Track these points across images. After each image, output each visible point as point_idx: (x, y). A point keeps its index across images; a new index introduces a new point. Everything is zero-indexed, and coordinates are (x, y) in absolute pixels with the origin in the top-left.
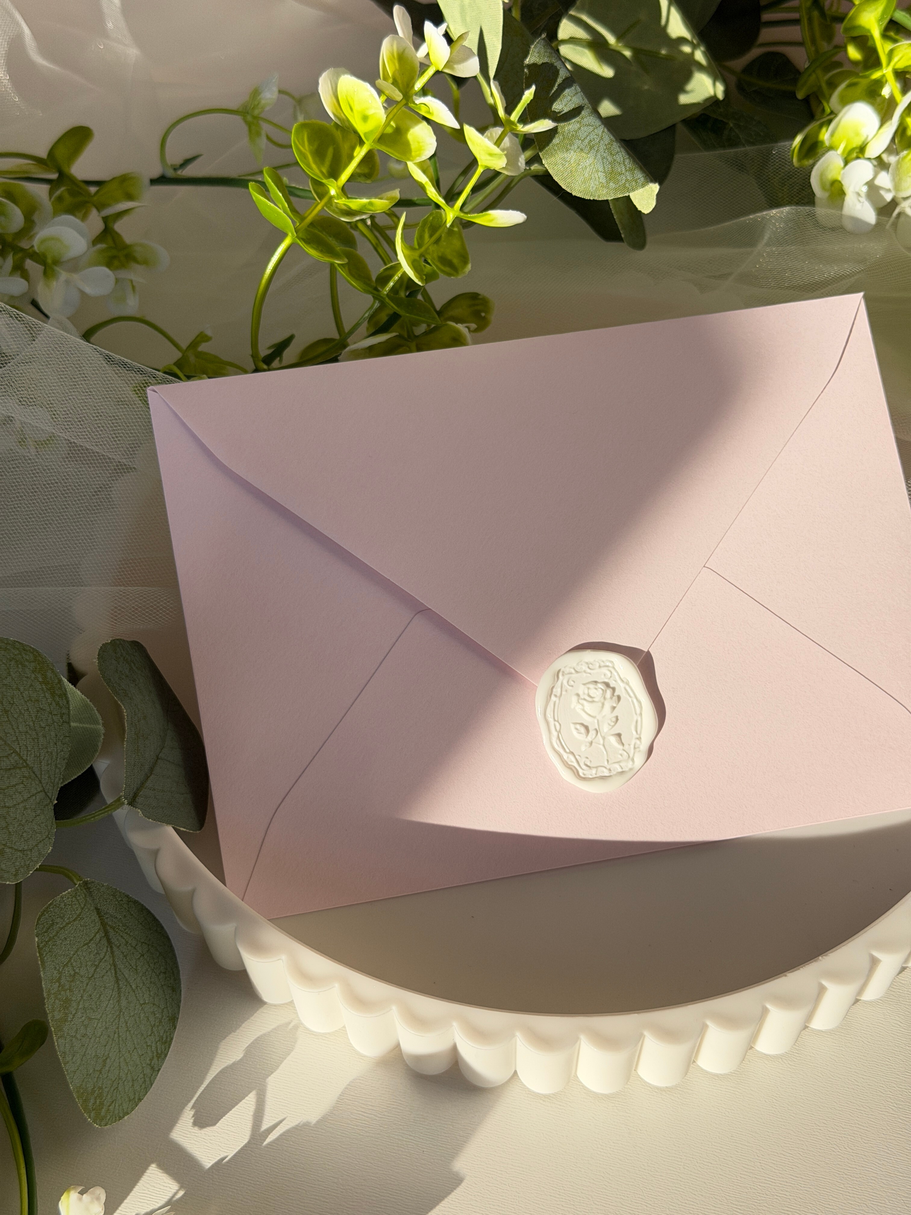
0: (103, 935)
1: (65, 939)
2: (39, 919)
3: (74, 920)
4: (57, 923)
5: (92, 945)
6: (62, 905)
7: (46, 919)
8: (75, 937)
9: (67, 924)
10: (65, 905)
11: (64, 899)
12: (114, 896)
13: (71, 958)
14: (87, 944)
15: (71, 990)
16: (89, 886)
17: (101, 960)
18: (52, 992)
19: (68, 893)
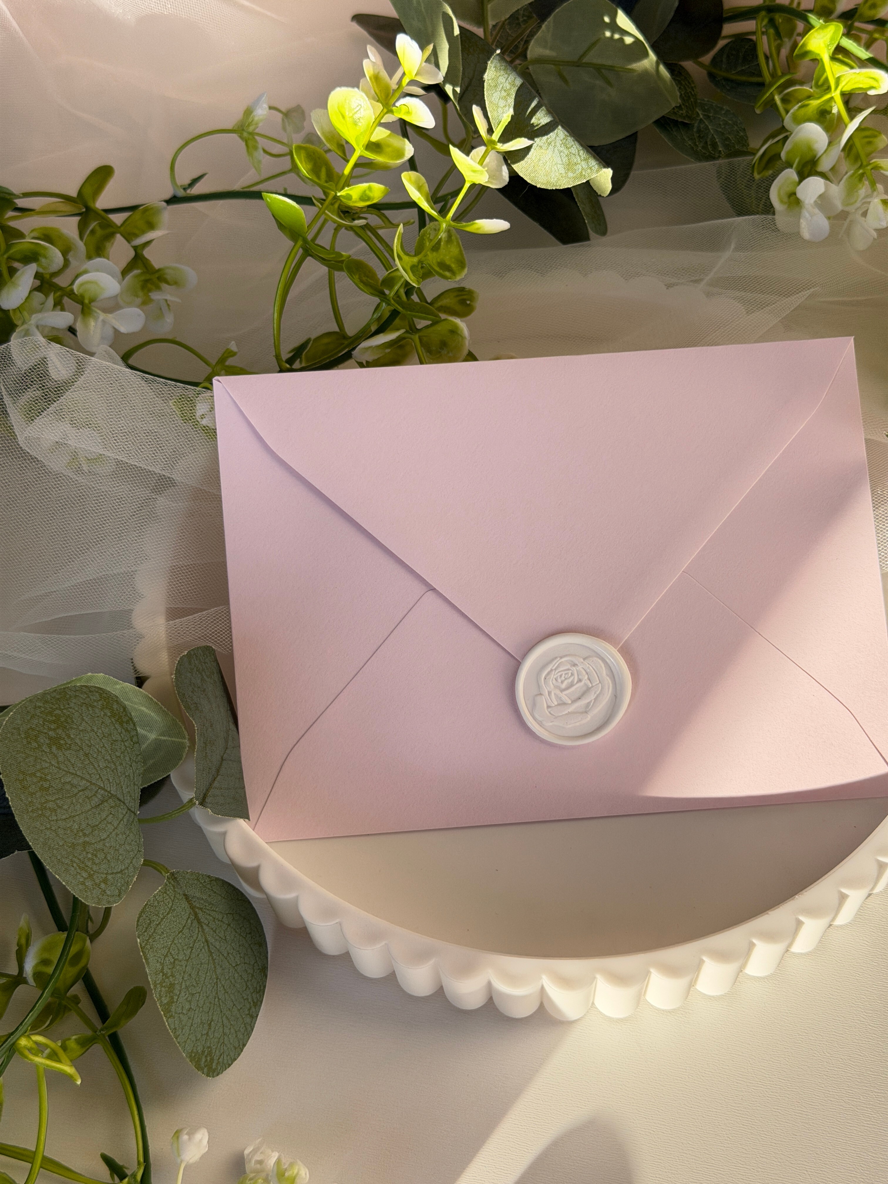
0: (194, 918)
1: (162, 933)
2: (138, 921)
3: (168, 914)
4: (153, 921)
5: (186, 931)
6: (156, 903)
7: (144, 919)
8: (170, 928)
9: (162, 919)
10: (158, 903)
11: (157, 897)
12: (198, 880)
13: (169, 949)
14: (181, 932)
15: (173, 976)
16: (176, 876)
17: (195, 942)
18: (158, 982)
19: (160, 891)
